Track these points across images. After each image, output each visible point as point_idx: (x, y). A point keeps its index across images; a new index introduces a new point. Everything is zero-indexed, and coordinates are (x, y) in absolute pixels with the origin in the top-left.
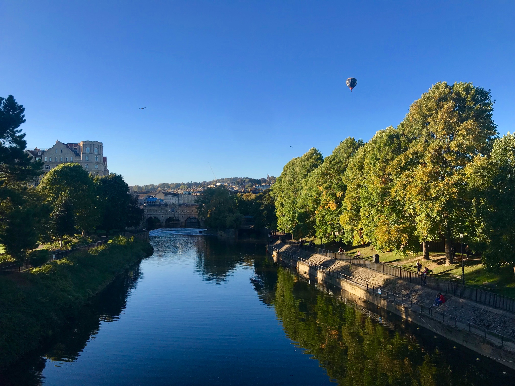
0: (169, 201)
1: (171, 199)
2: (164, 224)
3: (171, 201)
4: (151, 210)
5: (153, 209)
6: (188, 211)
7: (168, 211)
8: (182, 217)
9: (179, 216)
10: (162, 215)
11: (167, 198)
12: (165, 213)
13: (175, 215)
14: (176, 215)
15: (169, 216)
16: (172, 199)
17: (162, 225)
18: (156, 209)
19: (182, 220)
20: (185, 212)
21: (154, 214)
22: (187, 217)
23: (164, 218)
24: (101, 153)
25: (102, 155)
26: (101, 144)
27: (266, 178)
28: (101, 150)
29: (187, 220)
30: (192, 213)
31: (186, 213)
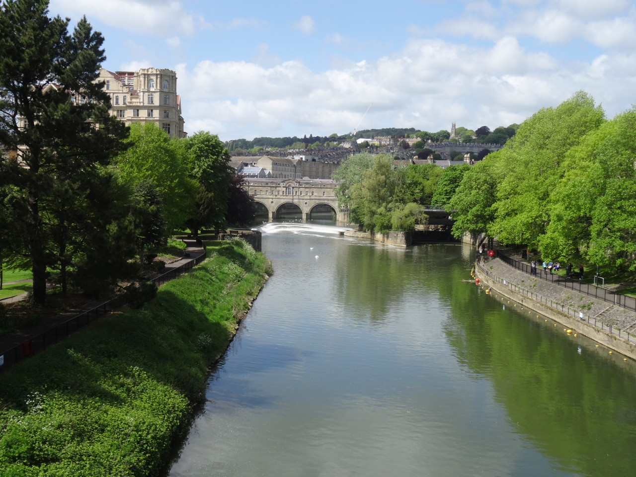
2: (275, 214)
7: (281, 193)
8: (306, 204)
9: (299, 202)
10: (271, 200)
11: (277, 168)
12: (276, 196)
13: (292, 201)
14: (296, 201)
15: (283, 201)
16: (285, 169)
17: (271, 216)
19: (306, 210)
20: (311, 195)
22: (313, 204)
23: (273, 204)
24: (174, 90)
25: (176, 93)
26: (173, 75)
27: (450, 131)
28: (174, 85)
29: (313, 209)
30: (323, 197)
31: (313, 197)
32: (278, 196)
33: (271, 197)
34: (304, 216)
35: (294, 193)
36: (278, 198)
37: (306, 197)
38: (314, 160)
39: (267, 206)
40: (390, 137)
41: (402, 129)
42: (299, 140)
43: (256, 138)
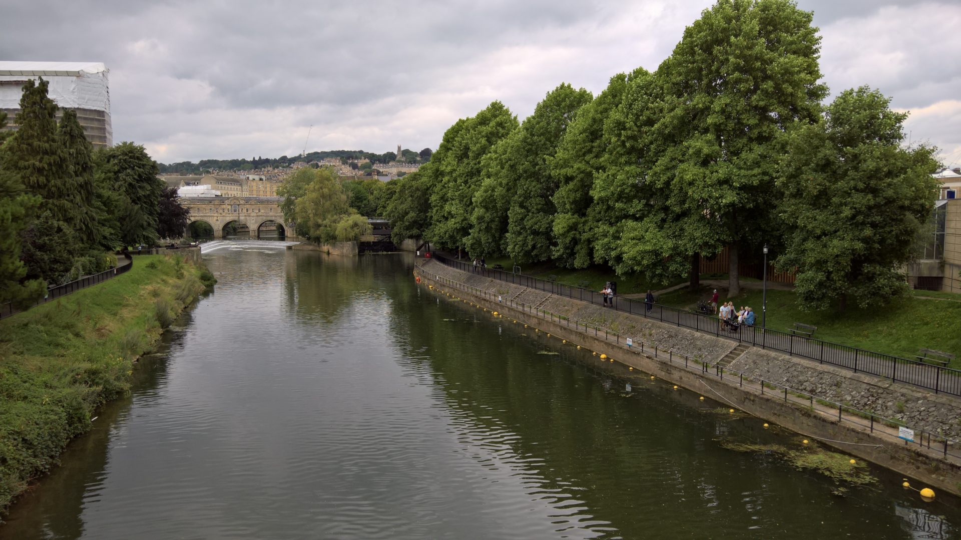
0: (225, 192)
1: (229, 189)
2: (221, 232)
3: (230, 193)
4: (194, 207)
5: (199, 206)
6: (262, 211)
7: (226, 211)
8: (253, 220)
9: (246, 219)
10: (215, 218)
11: (221, 187)
12: (221, 214)
13: (239, 218)
14: (242, 218)
15: (228, 219)
17: (216, 234)
18: (204, 206)
19: (253, 226)
20: (257, 211)
21: (201, 216)
22: (260, 220)
23: (219, 223)
27: (396, 152)
29: (261, 226)
30: (271, 214)
31: (260, 214)
32: (224, 214)
33: (216, 215)
34: (252, 234)
35: (240, 211)
36: (224, 216)
37: (252, 214)
38: (261, 179)
39: (213, 225)
40: (339, 158)
41: (351, 151)
42: (248, 162)
43: (202, 161)
